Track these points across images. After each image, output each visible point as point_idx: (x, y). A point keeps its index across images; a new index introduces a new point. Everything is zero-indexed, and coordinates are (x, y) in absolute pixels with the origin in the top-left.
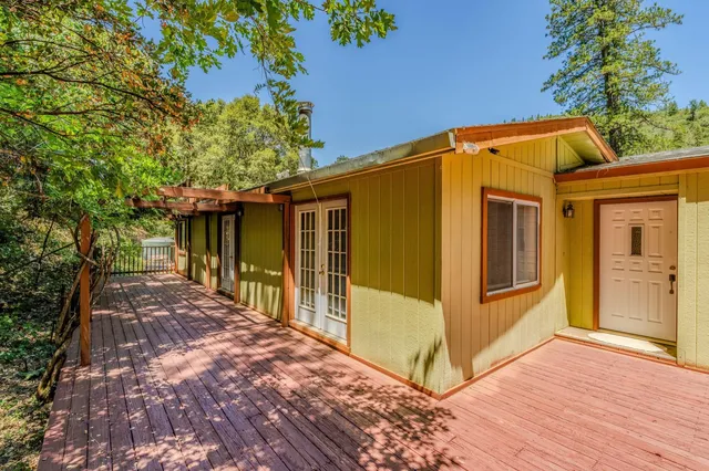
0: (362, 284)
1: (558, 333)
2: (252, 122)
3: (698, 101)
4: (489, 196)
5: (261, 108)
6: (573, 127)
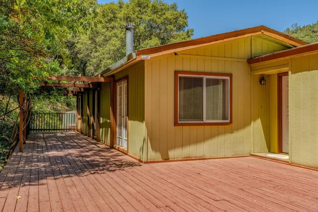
0: (131, 120)
1: (252, 153)
2: (143, 16)
4: (179, 75)
5: (150, 5)
6: (245, 34)
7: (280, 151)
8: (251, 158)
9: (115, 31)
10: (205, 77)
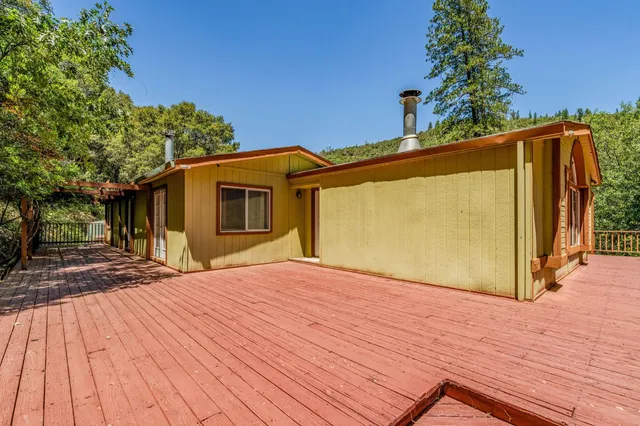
0: (170, 230)
1: (289, 258)
2: (187, 125)
3: (584, 110)
4: (221, 186)
5: (195, 114)
6: (283, 152)
7: (313, 256)
8: (289, 262)
9: (155, 136)
10: (247, 189)
